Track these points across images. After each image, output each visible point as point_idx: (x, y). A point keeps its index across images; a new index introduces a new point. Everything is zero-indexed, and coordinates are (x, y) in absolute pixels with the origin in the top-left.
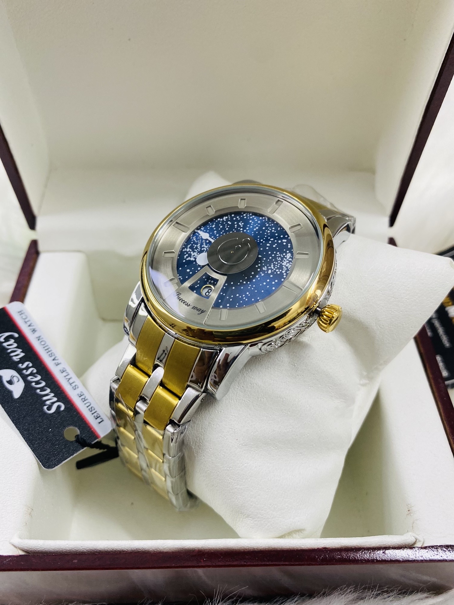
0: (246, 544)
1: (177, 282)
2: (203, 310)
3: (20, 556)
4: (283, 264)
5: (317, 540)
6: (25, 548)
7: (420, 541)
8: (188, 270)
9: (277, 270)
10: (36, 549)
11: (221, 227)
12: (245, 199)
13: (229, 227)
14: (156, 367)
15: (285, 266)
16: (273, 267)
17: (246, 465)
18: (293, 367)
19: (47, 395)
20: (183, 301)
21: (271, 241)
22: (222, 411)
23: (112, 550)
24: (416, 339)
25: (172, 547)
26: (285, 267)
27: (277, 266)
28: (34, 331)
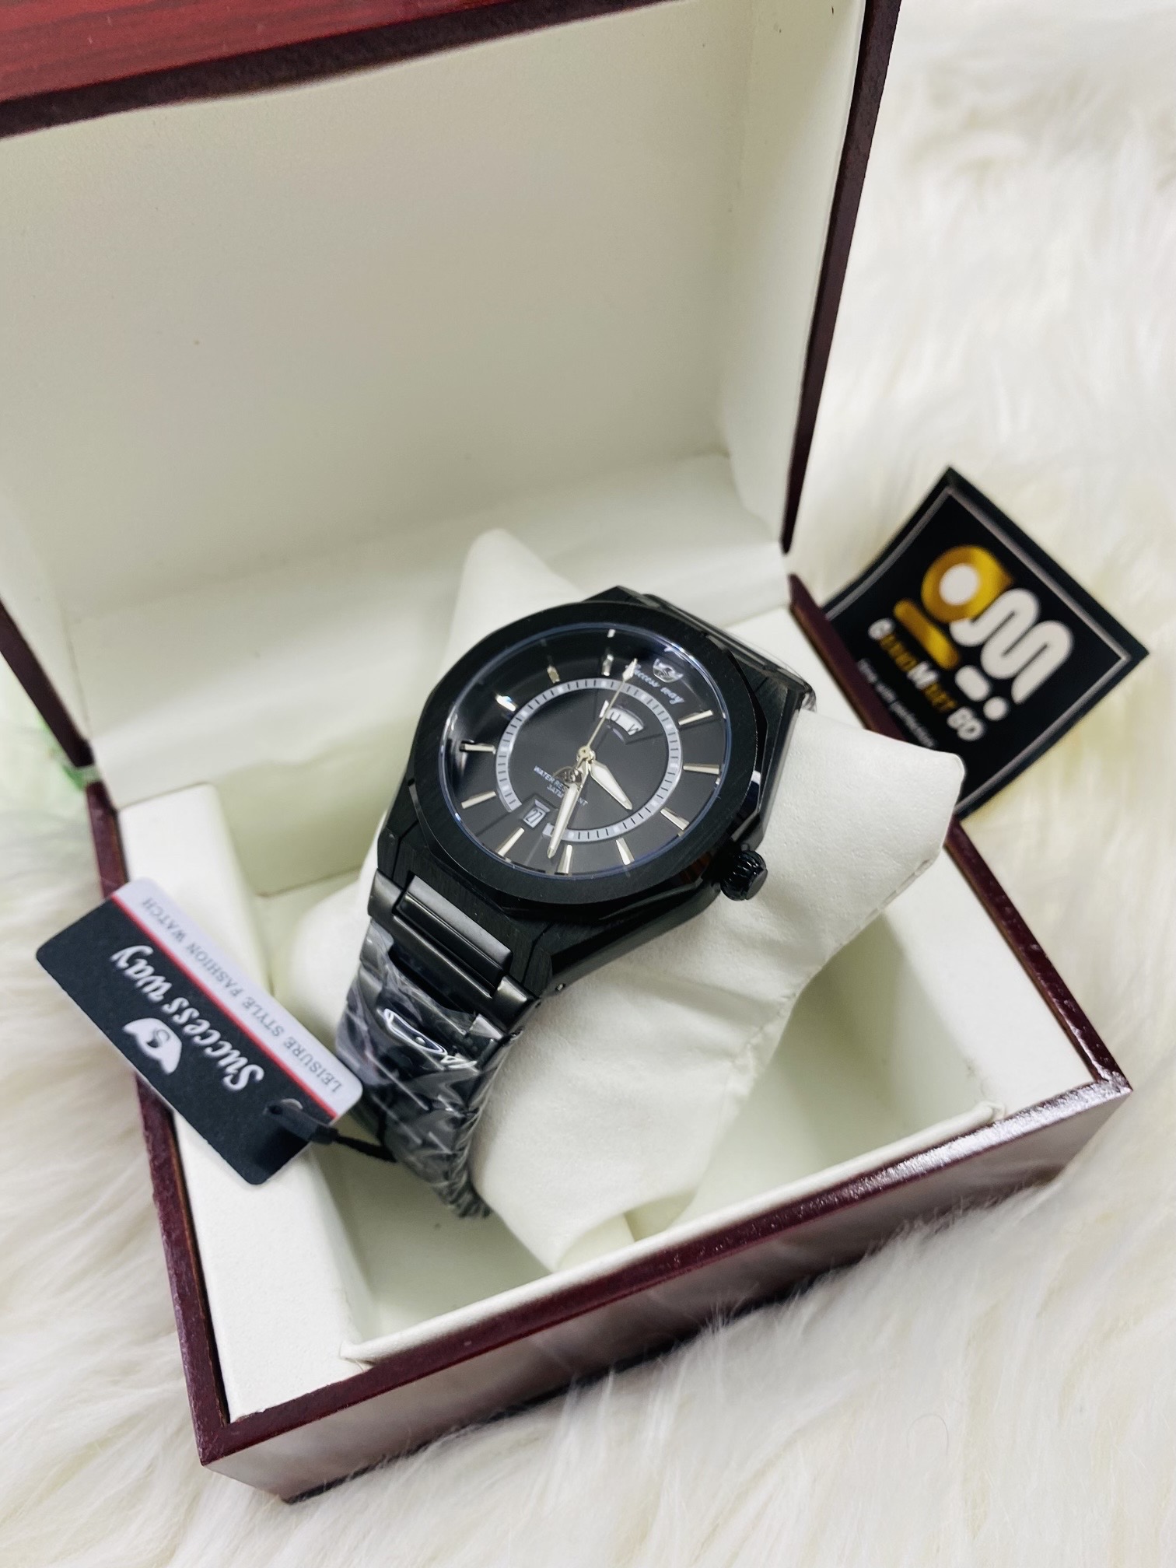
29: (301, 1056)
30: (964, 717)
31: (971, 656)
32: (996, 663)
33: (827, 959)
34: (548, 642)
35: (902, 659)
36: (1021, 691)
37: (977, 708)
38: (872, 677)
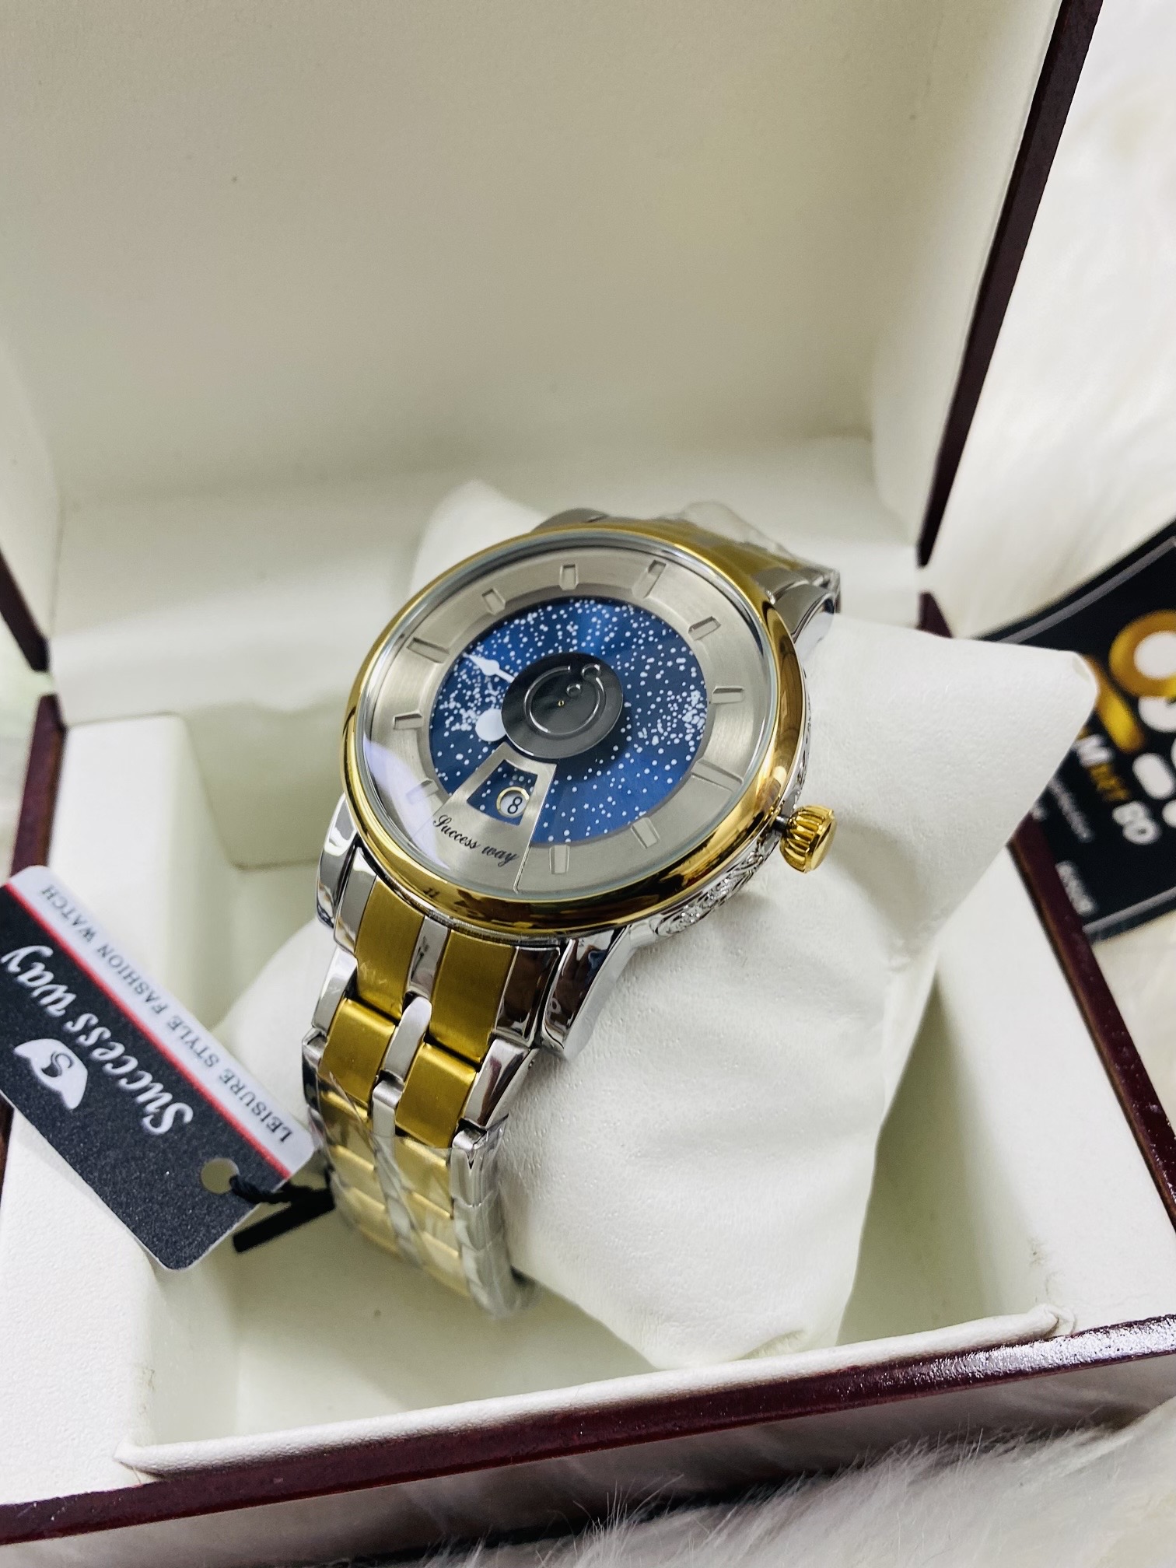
0: (672, 1384)
1: (437, 789)
2: (510, 854)
3: (145, 1486)
4: (684, 719)
5: (834, 1352)
6: (154, 1467)
7: (1066, 1322)
8: (460, 757)
9: (673, 736)
10: (179, 1465)
11: (525, 640)
12: (573, 566)
13: (543, 637)
14: (409, 998)
15: (690, 723)
16: (663, 727)
17: (649, 1201)
18: (735, 956)
19: (145, 1089)
20: (459, 837)
21: (650, 664)
22: (581, 1083)
23: (360, 1441)
24: (1012, 847)
25: (501, 1414)
26: (690, 726)
27: (671, 726)
28: (88, 934)
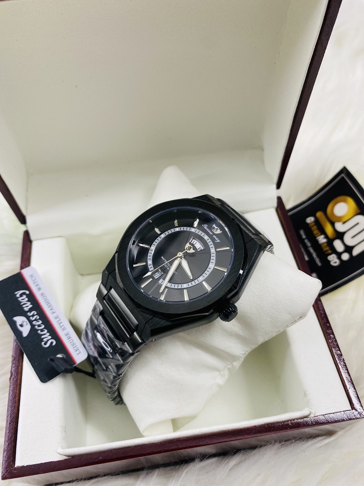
29: (70, 339)
30: (333, 257)
31: (340, 236)
32: (349, 240)
33: (259, 344)
34: (177, 211)
35: (316, 232)
36: (356, 252)
37: (339, 255)
38: (304, 237)
